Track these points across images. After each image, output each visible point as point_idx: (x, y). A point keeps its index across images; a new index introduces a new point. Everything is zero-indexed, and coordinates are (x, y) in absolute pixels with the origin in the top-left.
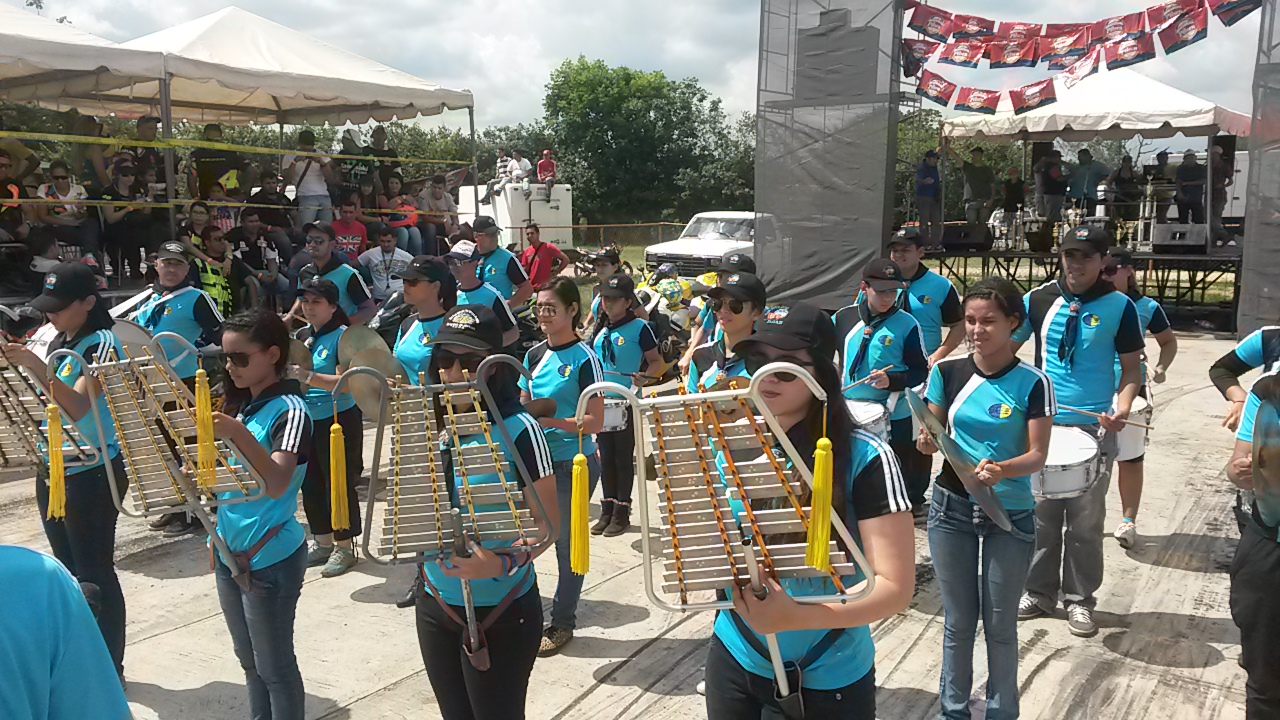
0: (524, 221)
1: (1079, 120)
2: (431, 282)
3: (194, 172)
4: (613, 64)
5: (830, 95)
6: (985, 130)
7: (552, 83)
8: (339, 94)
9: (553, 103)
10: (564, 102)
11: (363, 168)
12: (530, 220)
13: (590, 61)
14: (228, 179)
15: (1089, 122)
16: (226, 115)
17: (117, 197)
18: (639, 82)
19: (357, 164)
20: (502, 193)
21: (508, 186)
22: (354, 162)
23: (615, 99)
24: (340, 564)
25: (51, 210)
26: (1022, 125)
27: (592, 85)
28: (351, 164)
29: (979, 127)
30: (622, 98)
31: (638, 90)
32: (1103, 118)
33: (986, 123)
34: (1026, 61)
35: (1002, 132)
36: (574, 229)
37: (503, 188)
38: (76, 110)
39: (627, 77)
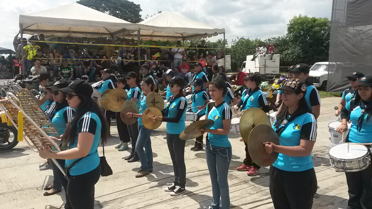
0: (263, 65)
2: (134, 78)
3: (149, 52)
4: (310, 16)
5: (356, 23)
7: (290, 23)
8: (185, 32)
9: (291, 28)
10: (293, 29)
11: (195, 51)
12: (265, 65)
13: (303, 16)
14: (157, 55)
16: (170, 39)
17: (126, 59)
18: (318, 22)
19: (193, 50)
20: (257, 57)
21: (259, 55)
22: (192, 49)
23: (310, 27)
24: (123, 148)
27: (302, 23)
28: (191, 50)
30: (312, 27)
31: (318, 24)
36: (280, 68)
37: (258, 56)
38: (133, 39)
39: (314, 20)
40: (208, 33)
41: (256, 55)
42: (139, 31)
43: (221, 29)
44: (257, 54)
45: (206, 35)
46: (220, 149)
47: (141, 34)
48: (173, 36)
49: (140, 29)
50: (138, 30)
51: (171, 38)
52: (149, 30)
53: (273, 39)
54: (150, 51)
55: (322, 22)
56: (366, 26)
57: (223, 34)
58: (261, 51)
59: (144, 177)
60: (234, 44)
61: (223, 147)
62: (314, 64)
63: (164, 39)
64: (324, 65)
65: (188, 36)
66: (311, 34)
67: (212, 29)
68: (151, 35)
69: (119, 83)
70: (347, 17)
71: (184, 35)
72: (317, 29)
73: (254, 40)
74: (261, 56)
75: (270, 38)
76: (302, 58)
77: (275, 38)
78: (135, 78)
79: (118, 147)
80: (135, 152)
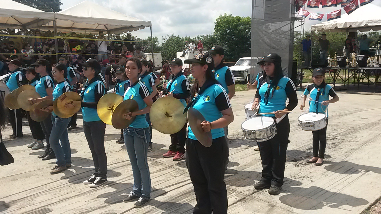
1: (354, 24)
2: (43, 66)
3: (69, 45)
4: (235, 16)
5: (272, 19)
6: (324, 28)
7: (216, 22)
9: (218, 27)
10: (220, 27)
11: (120, 44)
13: (228, 15)
14: (78, 48)
15: (358, 24)
18: (242, 21)
19: (118, 43)
20: (187, 54)
21: (188, 51)
22: (117, 43)
23: (235, 26)
24: (37, 147)
25: (24, 56)
26: (336, 26)
27: (228, 22)
29: (323, 27)
30: (237, 25)
31: (242, 23)
32: (362, 22)
33: (325, 26)
34: (334, 4)
35: (330, 29)
37: (187, 52)
39: (239, 19)
40: (134, 25)
41: (185, 52)
42: (55, 21)
43: (147, 21)
44: (187, 51)
45: (131, 27)
46: (137, 131)
47: (57, 25)
48: (97, 28)
49: (57, 19)
50: (53, 20)
51: (94, 32)
52: (67, 20)
53: (202, 37)
54: (69, 43)
55: (246, 21)
56: (282, 22)
57: (150, 27)
58: (190, 47)
59: (61, 173)
60: (164, 41)
61: (140, 128)
62: (239, 60)
63: (86, 32)
64: (247, 60)
65: (113, 29)
66: (236, 32)
67: (138, 21)
68: (71, 27)
69: (28, 73)
70: (266, 14)
71: (109, 28)
72: (241, 27)
73: (184, 38)
74: (190, 52)
75: (199, 36)
76: (229, 55)
77: (204, 36)
78: (45, 66)
79: (31, 146)
80: (50, 149)
